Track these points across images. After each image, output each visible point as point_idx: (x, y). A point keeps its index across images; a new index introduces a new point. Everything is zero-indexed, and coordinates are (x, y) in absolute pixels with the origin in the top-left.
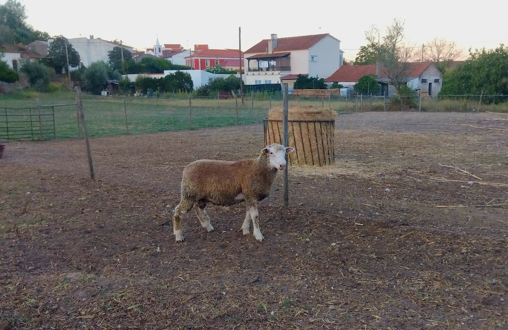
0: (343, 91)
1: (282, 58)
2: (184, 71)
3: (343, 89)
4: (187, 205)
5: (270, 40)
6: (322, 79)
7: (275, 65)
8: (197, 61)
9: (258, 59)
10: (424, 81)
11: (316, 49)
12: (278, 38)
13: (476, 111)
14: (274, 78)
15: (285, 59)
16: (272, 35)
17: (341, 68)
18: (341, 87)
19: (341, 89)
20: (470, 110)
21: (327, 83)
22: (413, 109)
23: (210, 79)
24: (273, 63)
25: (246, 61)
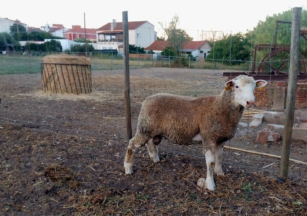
0: (155, 56)
1: (119, 34)
2: (57, 40)
3: (155, 54)
4: (142, 141)
5: (112, 23)
6: (143, 48)
7: (115, 38)
8: (70, 35)
9: (105, 34)
10: (201, 52)
11: (140, 29)
12: (117, 22)
13: (220, 69)
14: (114, 46)
15: (121, 35)
16: (113, 20)
17: (155, 42)
18: (154, 53)
19: (153, 54)
20: (217, 69)
21: (146, 51)
22: (186, 67)
23: (72, 45)
24: (113, 37)
25: (97, 35)
